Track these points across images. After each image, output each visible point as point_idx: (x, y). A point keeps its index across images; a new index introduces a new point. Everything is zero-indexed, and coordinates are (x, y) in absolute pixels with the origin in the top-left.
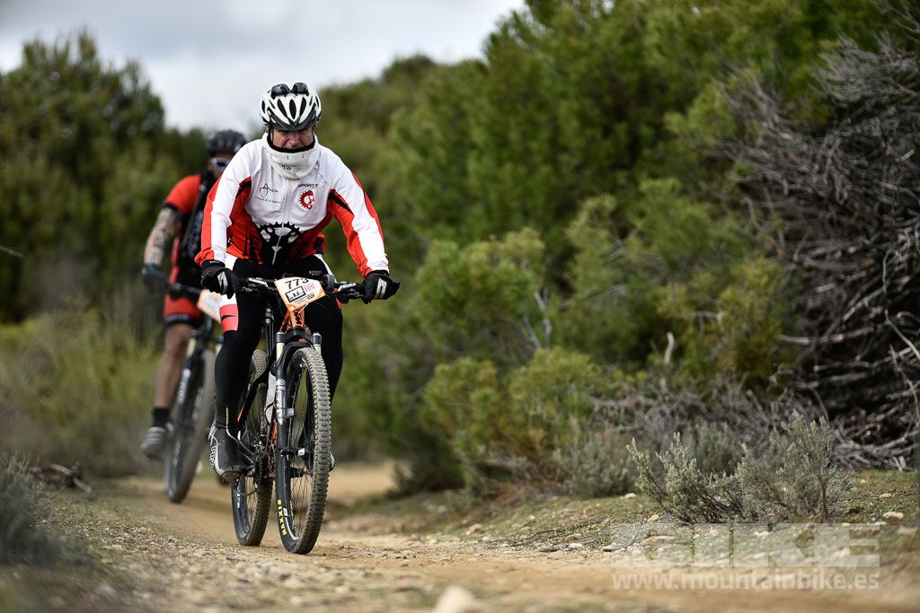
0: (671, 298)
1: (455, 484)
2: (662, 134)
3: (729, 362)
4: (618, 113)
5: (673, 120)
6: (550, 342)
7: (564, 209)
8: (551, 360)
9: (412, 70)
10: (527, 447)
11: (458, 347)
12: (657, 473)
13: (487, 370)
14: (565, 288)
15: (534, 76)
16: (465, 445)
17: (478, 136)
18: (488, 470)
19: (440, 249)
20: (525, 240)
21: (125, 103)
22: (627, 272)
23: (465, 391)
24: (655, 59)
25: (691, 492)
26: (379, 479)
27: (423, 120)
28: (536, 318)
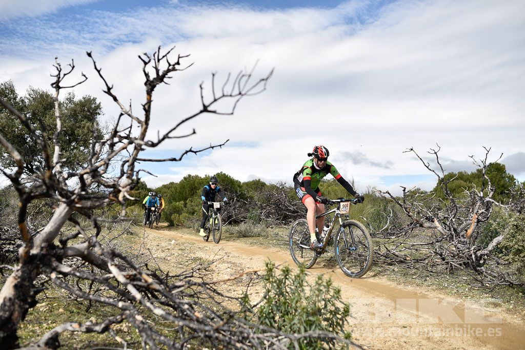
0: (196, 208)
1: (174, 226)
2: (196, 192)
3: (202, 215)
4: (192, 190)
5: (197, 191)
6: (184, 213)
7: (186, 199)
8: (184, 214)
9: (172, 183)
10: (181, 223)
11: (175, 212)
12: (194, 227)
13: (178, 215)
14: (186, 207)
15: (184, 186)
16: (175, 222)
17: (178, 191)
18: (178, 225)
19: (174, 203)
20: (182, 202)
21: (143, 185)
22: (192, 206)
23: (175, 217)
24: (196, 185)
25: (197, 229)
26: (166, 224)
27: (173, 189)
28: (183, 210)
